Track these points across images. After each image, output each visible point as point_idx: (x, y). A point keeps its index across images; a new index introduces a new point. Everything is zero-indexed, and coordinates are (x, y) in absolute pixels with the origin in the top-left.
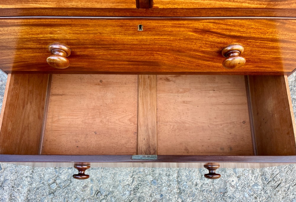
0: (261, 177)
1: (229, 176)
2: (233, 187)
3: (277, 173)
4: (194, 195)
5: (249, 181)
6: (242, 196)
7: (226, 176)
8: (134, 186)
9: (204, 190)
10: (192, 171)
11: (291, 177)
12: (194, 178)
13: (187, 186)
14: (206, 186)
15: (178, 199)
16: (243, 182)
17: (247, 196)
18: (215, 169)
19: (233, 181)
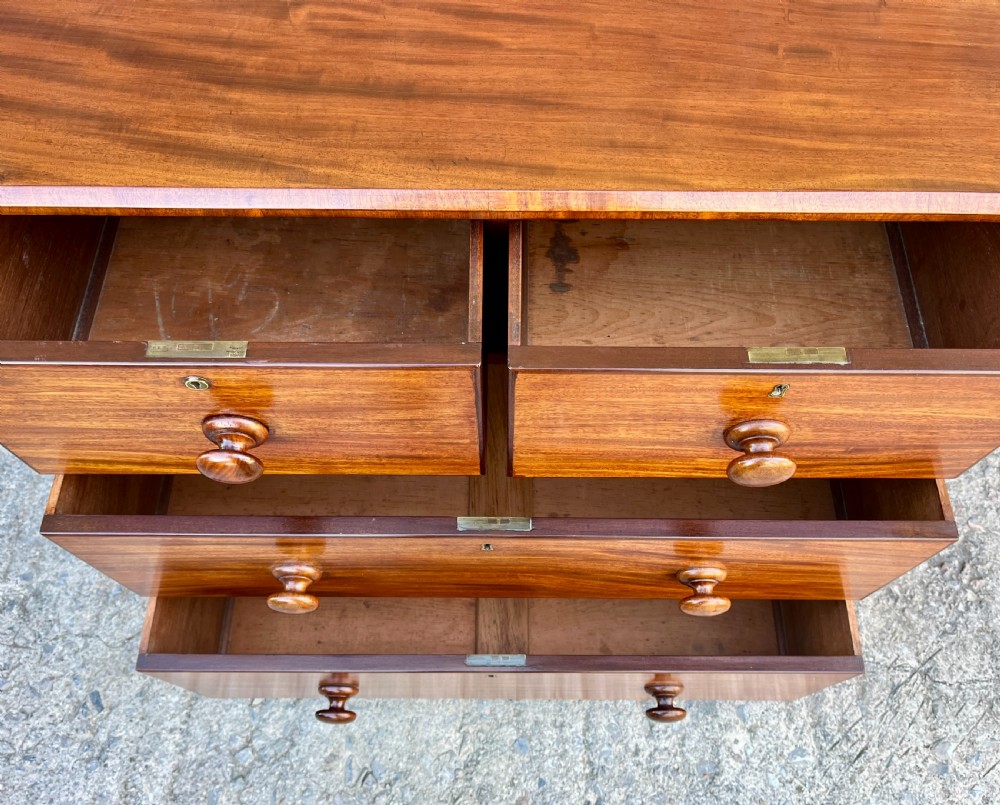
0: (813, 731)
1: (727, 727)
2: (737, 758)
3: (856, 718)
4: (630, 782)
5: (779, 742)
6: (762, 785)
7: (717, 726)
8: (466, 756)
9: (659, 766)
10: (625, 713)
11: (894, 731)
12: (631, 733)
13: (612, 757)
14: (664, 757)
15: (586, 792)
16: (764, 743)
17: (776, 783)
18: (672, 695)
19: (736, 742)
